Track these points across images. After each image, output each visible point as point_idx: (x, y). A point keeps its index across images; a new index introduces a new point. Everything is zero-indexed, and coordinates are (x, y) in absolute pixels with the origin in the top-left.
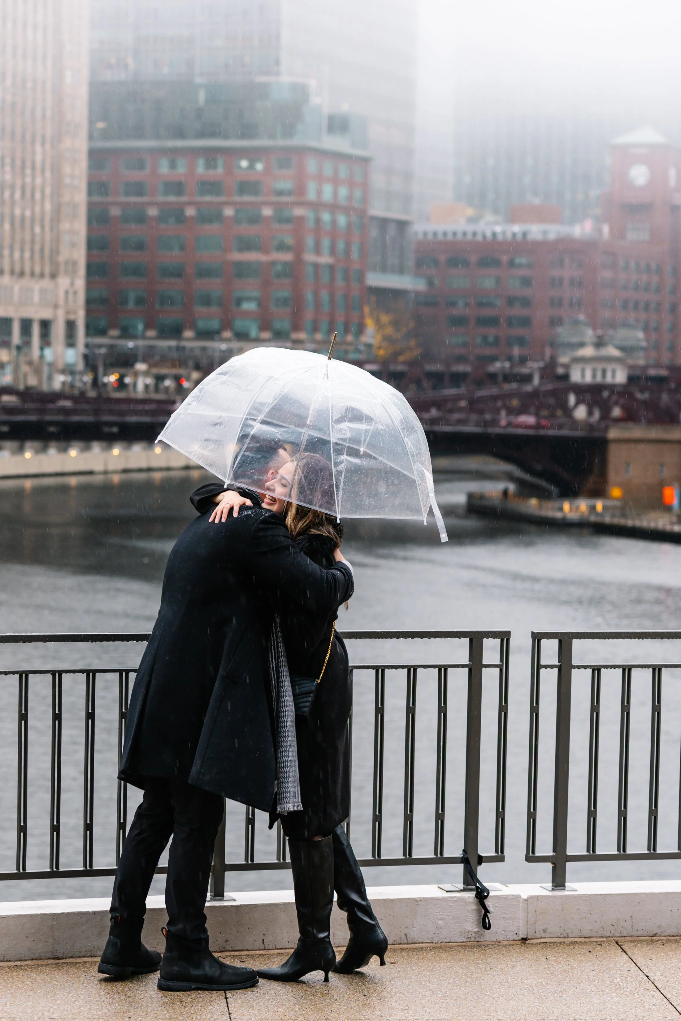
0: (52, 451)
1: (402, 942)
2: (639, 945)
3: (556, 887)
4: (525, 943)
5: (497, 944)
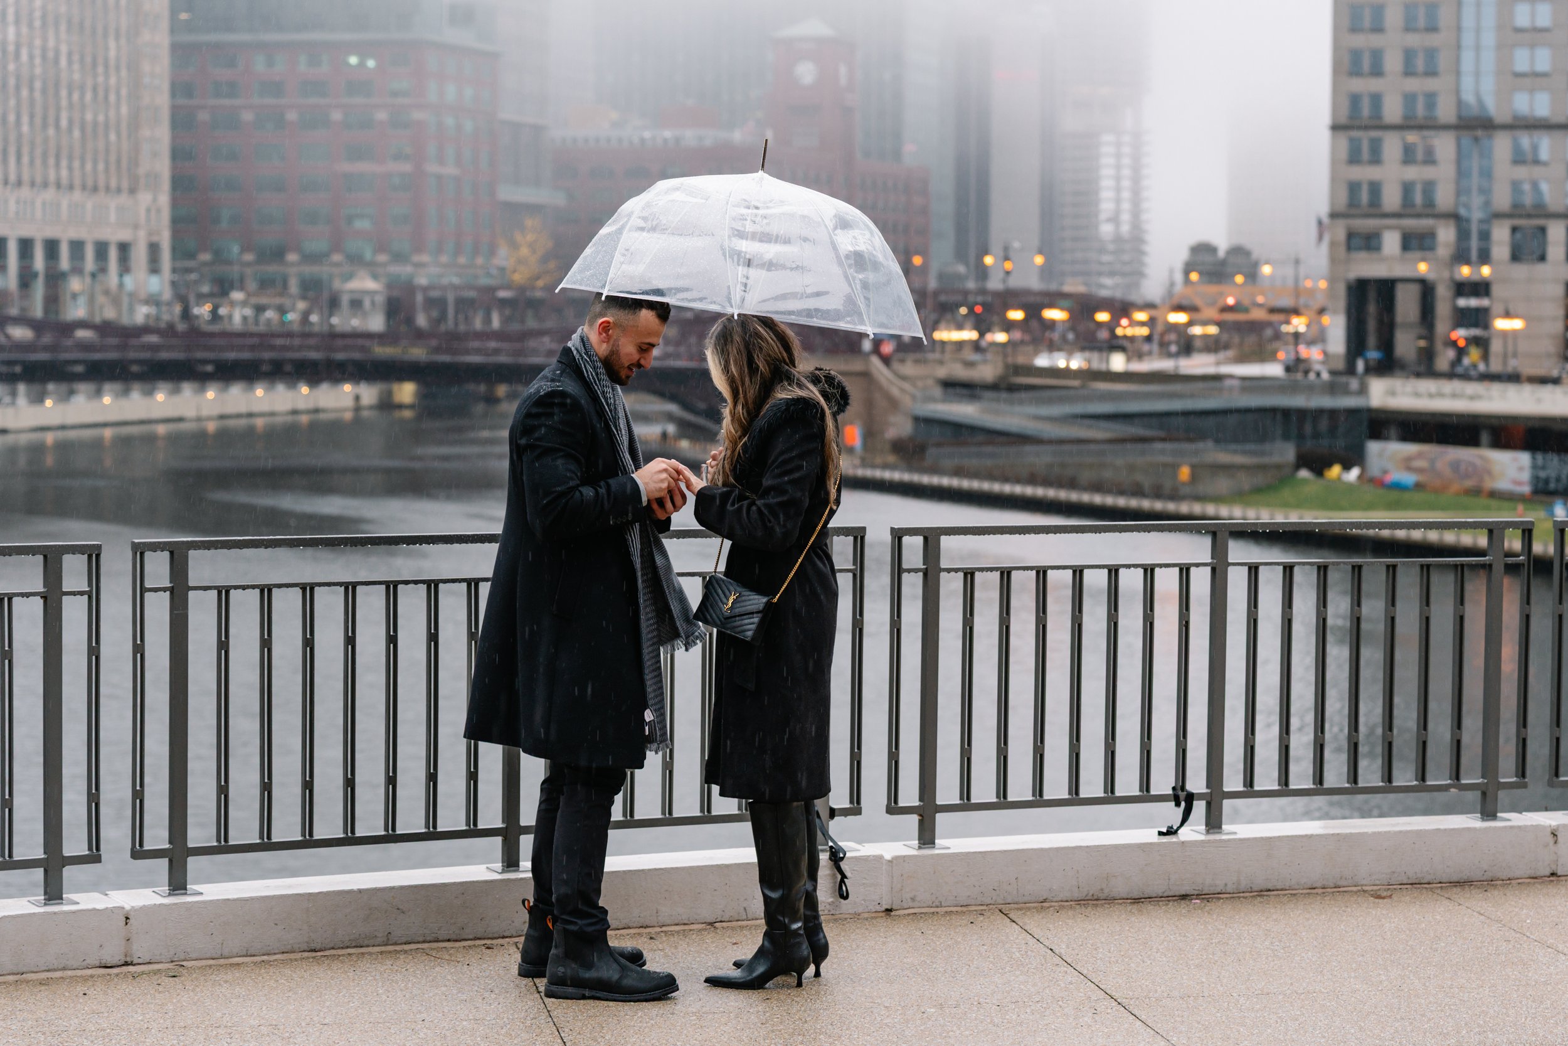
0: (136, 396)
1: (740, 918)
2: (1028, 913)
3: (924, 844)
4: (890, 916)
5: (856, 916)
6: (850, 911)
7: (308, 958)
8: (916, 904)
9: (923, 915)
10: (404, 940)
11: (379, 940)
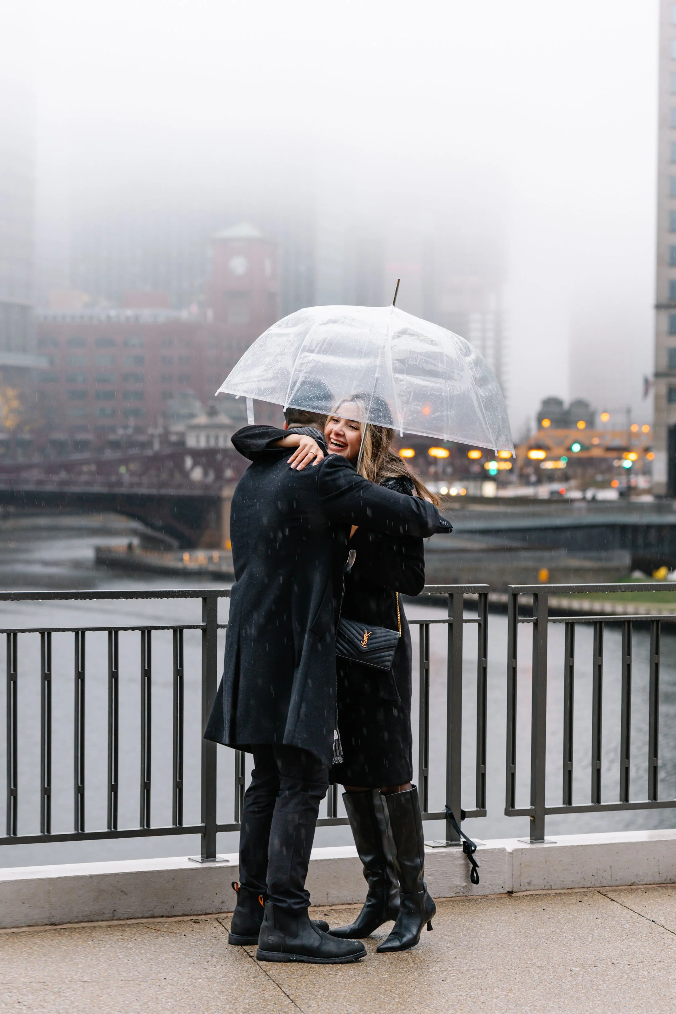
3: (535, 840)
4: (511, 896)
5: (485, 898)
6: (480, 893)
7: (50, 930)
8: (532, 887)
9: (538, 896)
10: (126, 916)
11: (106, 916)
